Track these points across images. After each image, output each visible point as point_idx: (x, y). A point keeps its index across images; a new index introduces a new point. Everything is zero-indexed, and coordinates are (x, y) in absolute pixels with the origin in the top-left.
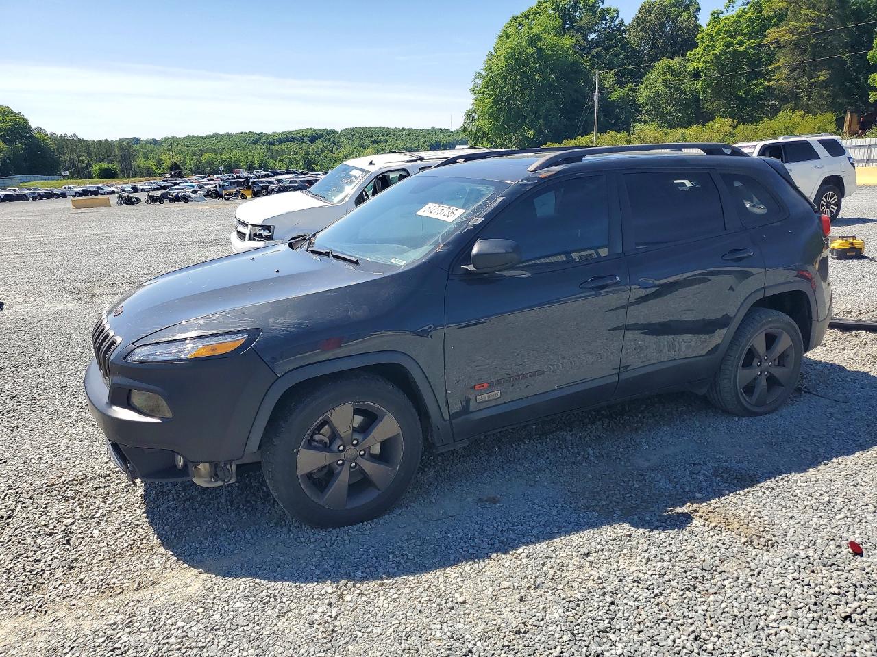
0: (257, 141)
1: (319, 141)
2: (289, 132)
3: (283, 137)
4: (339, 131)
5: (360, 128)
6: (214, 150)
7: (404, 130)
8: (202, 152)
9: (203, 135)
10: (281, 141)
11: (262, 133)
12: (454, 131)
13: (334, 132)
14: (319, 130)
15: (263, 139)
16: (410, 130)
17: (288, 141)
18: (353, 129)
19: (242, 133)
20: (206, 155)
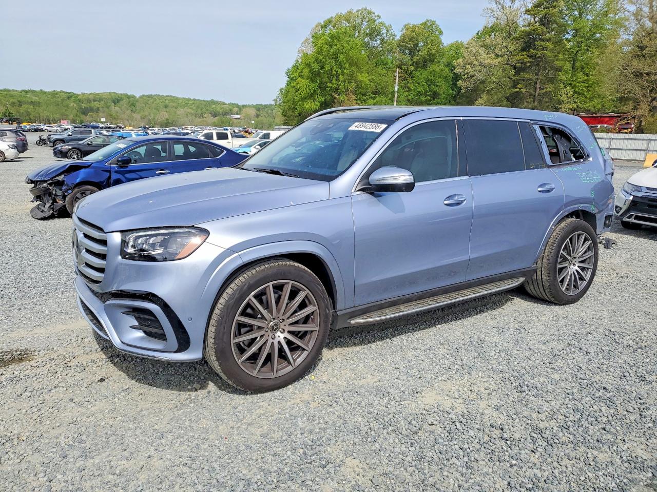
0: (69, 98)
1: (121, 103)
2: (95, 94)
3: (91, 97)
4: (138, 97)
5: (155, 95)
6: (32, 103)
7: (189, 99)
8: (20, 104)
9: (20, 89)
10: (89, 101)
11: (72, 93)
12: (229, 104)
13: (134, 97)
14: (121, 94)
15: (73, 98)
16: (194, 100)
17: (94, 101)
18: (149, 96)
19: (54, 91)
20: (25, 106)
